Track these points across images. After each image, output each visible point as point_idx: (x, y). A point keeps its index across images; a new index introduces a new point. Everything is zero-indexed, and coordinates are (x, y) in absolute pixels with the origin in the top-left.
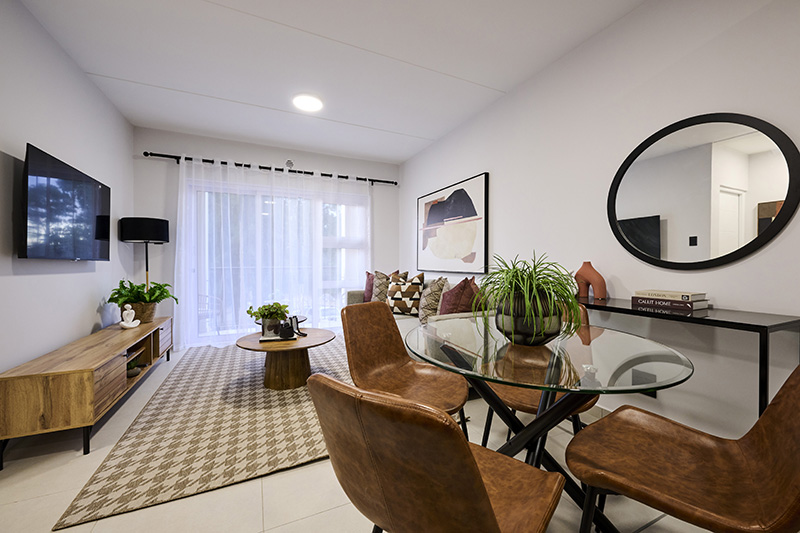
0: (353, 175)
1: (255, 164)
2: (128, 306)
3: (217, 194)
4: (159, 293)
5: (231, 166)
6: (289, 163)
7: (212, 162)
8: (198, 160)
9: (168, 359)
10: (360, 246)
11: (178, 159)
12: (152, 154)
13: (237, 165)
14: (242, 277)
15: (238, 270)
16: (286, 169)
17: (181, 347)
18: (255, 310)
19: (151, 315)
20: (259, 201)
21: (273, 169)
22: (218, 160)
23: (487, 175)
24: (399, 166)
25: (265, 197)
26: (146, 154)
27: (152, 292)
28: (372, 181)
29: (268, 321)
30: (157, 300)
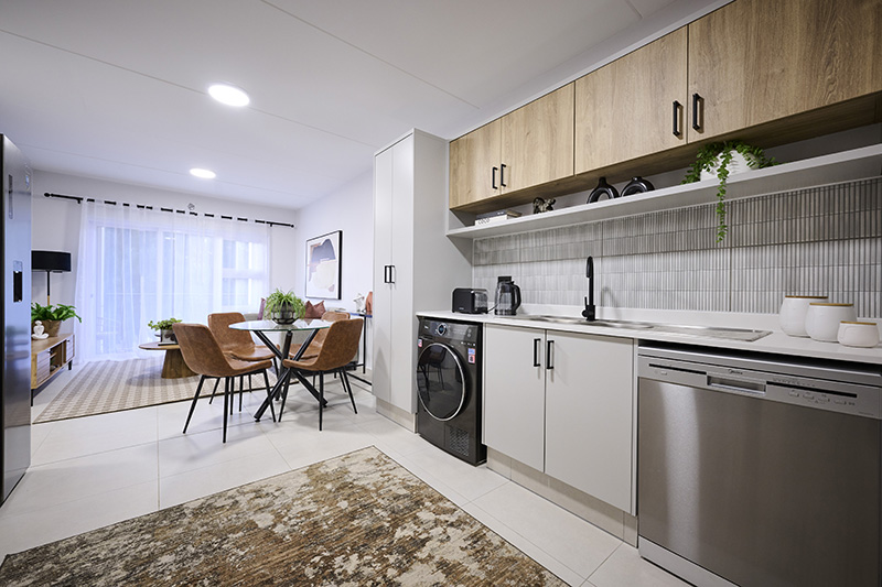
0: (252, 218)
1: (157, 206)
2: (39, 322)
3: (119, 230)
4: (64, 313)
5: (133, 207)
6: (191, 206)
7: (115, 203)
8: (100, 201)
9: (70, 368)
10: (258, 277)
11: (79, 200)
12: (52, 195)
13: (138, 206)
14: (142, 301)
15: (139, 296)
16: (188, 211)
17: (80, 361)
18: (155, 323)
19: (57, 331)
20: (160, 238)
21: (175, 211)
22: (120, 203)
23: (341, 232)
24: (296, 212)
25: (166, 234)
26: (47, 195)
27: (59, 312)
28: (272, 224)
29: (165, 331)
30: (63, 319)
